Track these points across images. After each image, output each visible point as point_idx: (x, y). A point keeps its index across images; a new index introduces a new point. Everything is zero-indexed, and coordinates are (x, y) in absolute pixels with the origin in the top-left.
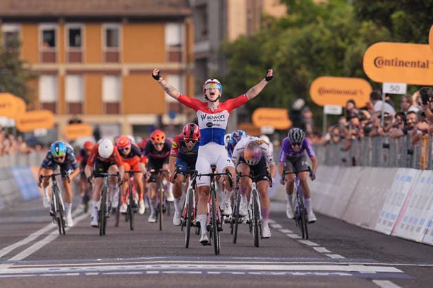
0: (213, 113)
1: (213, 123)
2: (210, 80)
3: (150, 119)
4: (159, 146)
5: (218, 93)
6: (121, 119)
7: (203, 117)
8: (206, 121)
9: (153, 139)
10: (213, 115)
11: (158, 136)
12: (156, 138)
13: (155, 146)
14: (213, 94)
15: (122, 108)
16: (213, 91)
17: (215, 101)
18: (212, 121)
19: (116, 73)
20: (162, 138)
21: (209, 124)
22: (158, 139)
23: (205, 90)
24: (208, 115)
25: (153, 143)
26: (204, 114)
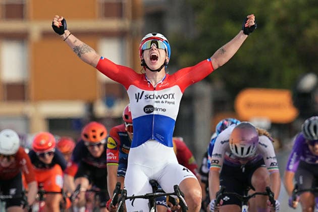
0: (154, 89)
1: (155, 106)
2: (150, 35)
3: (74, 109)
4: (96, 149)
6: (29, 109)
7: (138, 97)
8: (143, 103)
9: (86, 136)
10: (156, 93)
11: (94, 131)
12: (91, 134)
13: (90, 149)
14: (154, 58)
15: (32, 91)
16: (156, 53)
18: (152, 102)
19: (20, 37)
20: (102, 134)
21: (149, 108)
22: (94, 137)
23: (142, 51)
24: (146, 92)
25: (87, 144)
26: (140, 91)
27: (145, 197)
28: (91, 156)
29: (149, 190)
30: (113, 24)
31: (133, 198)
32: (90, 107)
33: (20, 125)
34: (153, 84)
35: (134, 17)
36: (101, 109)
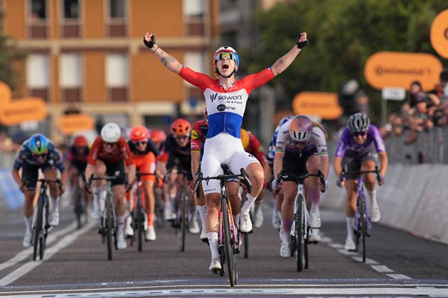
0: (226, 92)
1: (227, 105)
2: (223, 48)
3: (165, 108)
4: (182, 140)
5: (232, 65)
6: (129, 108)
7: (213, 98)
8: (217, 102)
9: (174, 130)
10: (227, 95)
11: (180, 126)
12: (178, 128)
13: (177, 140)
14: (226, 67)
15: (132, 94)
16: (227, 63)
17: (229, 77)
18: (224, 102)
19: (123, 51)
20: (187, 129)
21: (221, 107)
22: (181, 131)
23: (216, 61)
24: (219, 94)
25: (175, 136)
26: (214, 93)
27: (217, 178)
28: (179, 146)
29: (221, 172)
30: (195, 41)
31: (208, 179)
32: (178, 106)
33: (123, 120)
34: (225, 88)
35: (213, 35)
36: (186, 108)
